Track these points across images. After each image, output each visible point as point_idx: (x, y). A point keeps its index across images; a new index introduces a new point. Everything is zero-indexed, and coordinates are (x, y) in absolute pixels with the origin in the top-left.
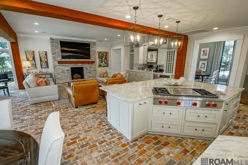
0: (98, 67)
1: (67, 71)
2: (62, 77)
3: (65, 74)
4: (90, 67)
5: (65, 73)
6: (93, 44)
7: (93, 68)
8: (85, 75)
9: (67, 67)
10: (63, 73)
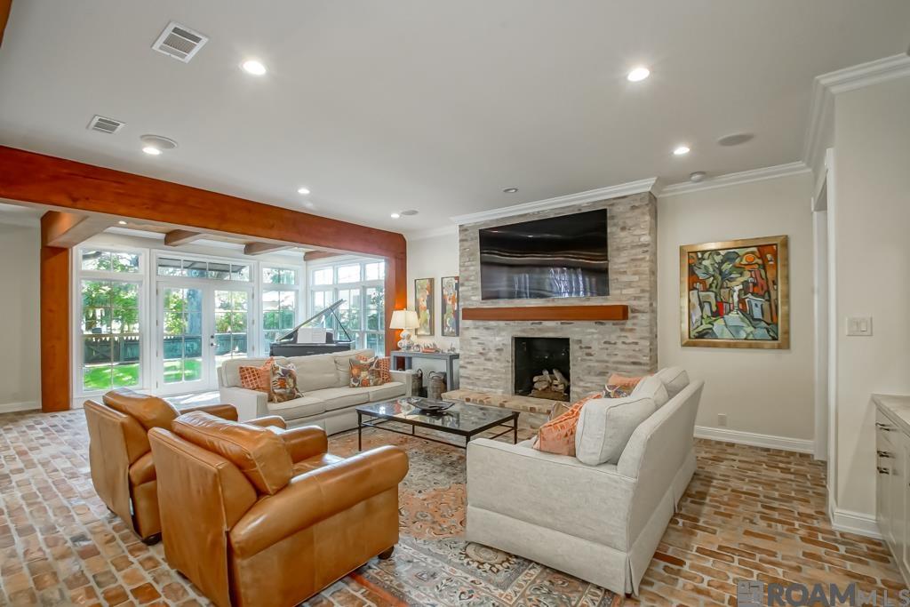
0: (687, 345)
1: (498, 350)
2: (478, 373)
3: (489, 365)
4: (605, 343)
5: (489, 360)
6: (633, 208)
7: (624, 346)
8: (574, 385)
9: (498, 335)
10: (483, 358)
